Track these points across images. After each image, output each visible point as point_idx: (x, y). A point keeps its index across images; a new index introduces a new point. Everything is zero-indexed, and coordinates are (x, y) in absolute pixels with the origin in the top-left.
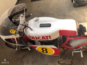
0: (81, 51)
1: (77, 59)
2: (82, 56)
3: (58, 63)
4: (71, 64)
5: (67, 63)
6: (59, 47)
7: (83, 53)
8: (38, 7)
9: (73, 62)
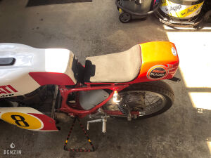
0: (103, 120)
1: (108, 138)
2: (104, 130)
3: (65, 149)
4: (92, 149)
5: (83, 149)
6: (56, 111)
7: (107, 123)
8: (42, 20)
9: (98, 146)
